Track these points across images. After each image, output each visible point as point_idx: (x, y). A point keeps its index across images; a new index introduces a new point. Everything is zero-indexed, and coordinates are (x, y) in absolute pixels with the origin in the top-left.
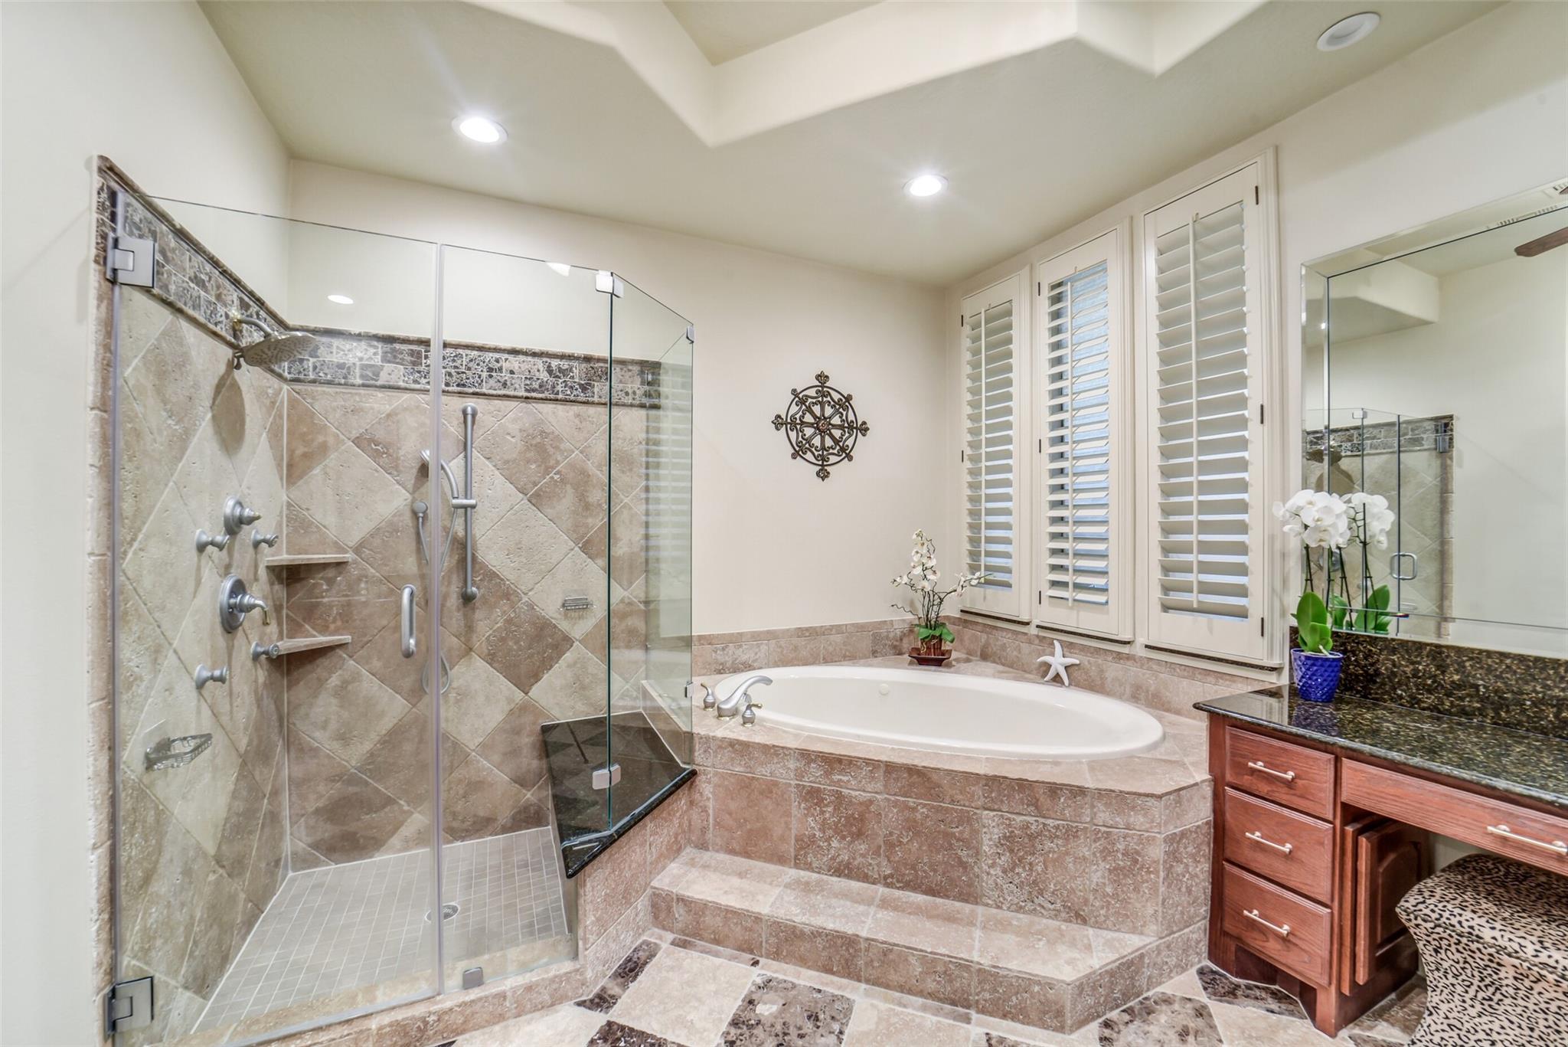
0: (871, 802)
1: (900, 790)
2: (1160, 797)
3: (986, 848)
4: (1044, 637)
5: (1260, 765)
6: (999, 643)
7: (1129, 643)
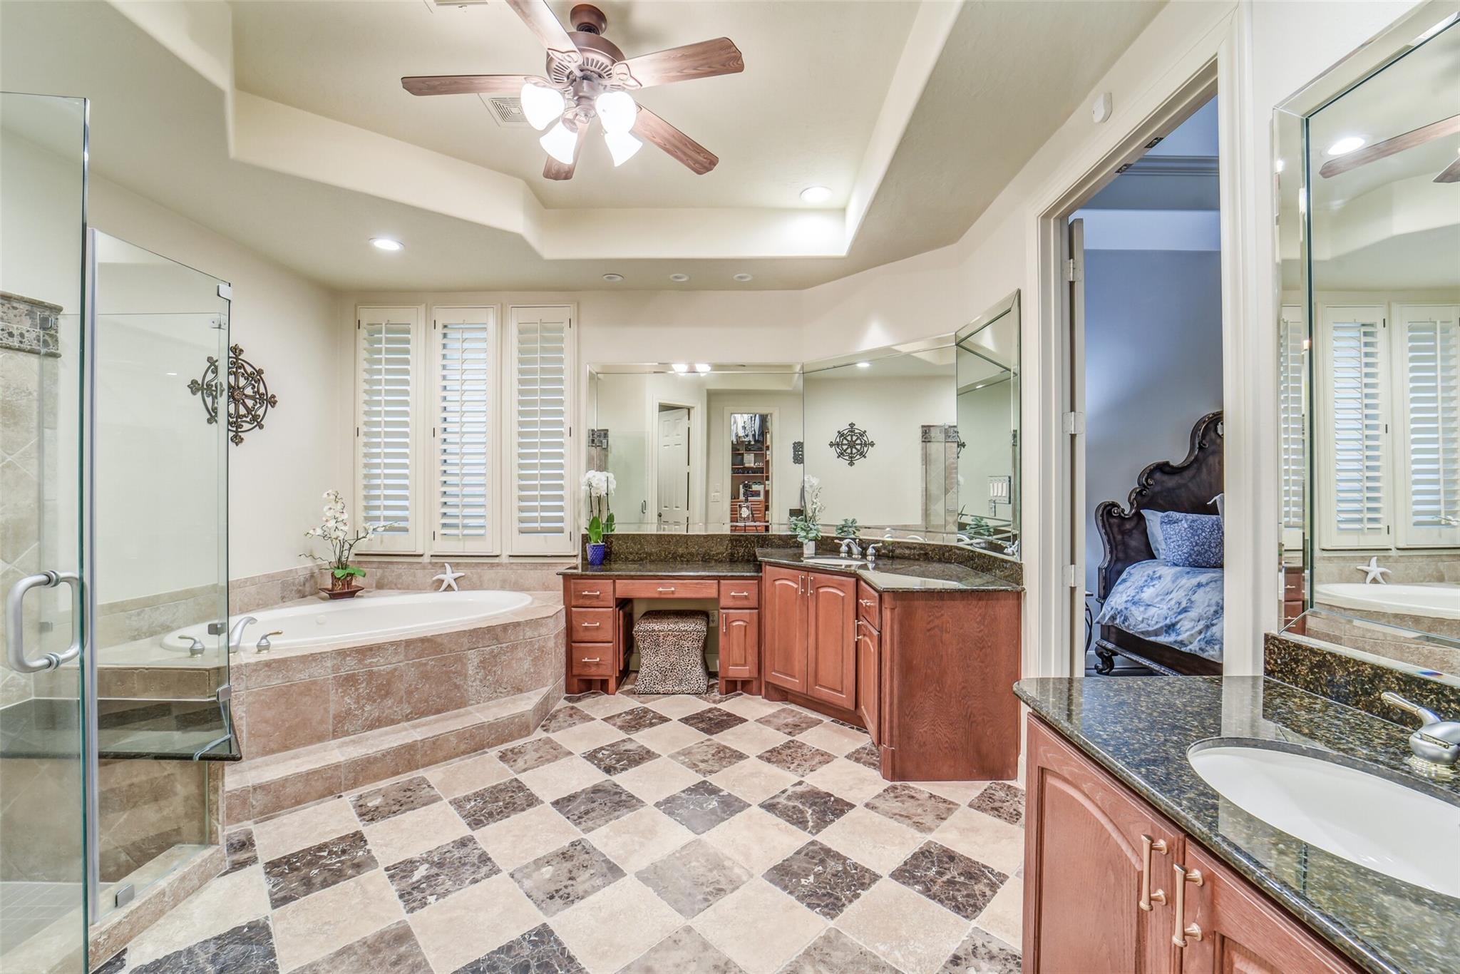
0: (395, 669)
1: (416, 654)
2: (551, 617)
3: (470, 672)
4: (436, 563)
5: (586, 593)
6: (395, 573)
7: (497, 556)
